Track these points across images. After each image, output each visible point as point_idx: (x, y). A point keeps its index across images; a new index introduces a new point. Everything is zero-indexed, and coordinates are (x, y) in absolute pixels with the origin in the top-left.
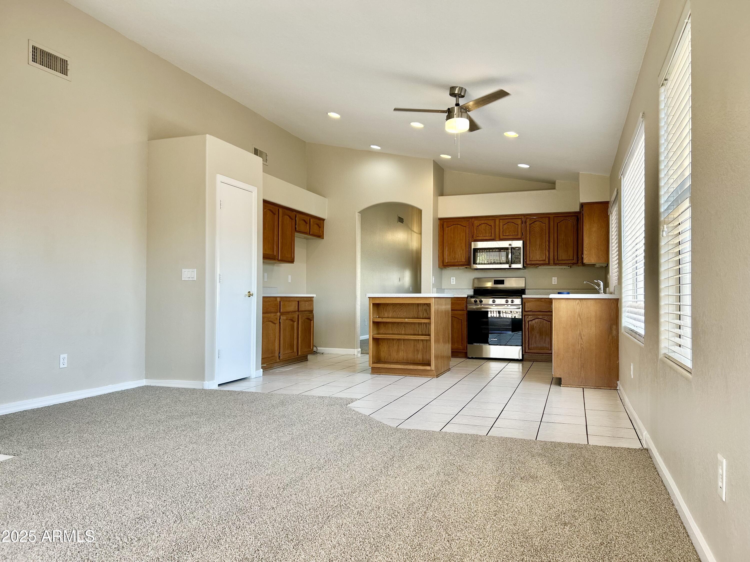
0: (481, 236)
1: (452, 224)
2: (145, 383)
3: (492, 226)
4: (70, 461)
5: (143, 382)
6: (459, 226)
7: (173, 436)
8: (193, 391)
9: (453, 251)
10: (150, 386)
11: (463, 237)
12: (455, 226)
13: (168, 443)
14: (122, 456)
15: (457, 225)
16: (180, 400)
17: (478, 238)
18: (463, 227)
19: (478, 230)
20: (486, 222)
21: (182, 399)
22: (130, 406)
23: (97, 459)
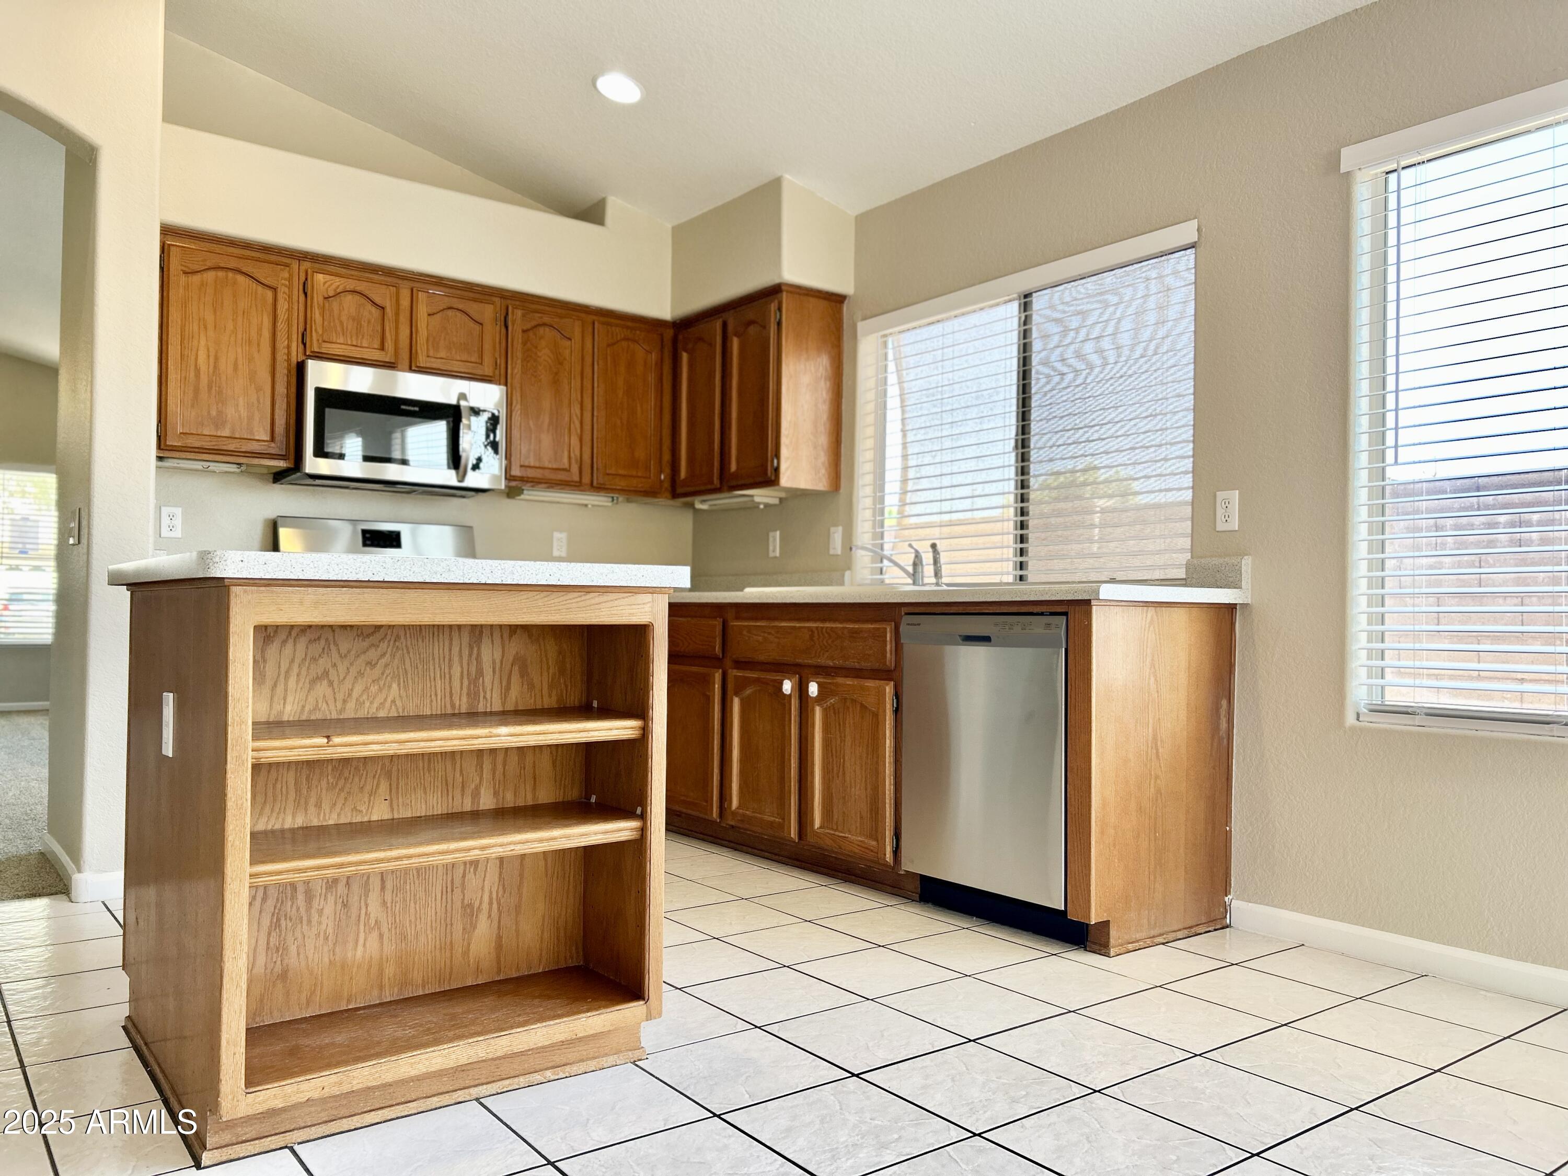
0: (341, 340)
1: (209, 264)
3: (388, 310)
6: (241, 279)
9: (210, 388)
11: (260, 330)
12: (221, 274)
15: (230, 274)
17: (326, 348)
18: (260, 288)
19: (327, 313)
20: (361, 286)
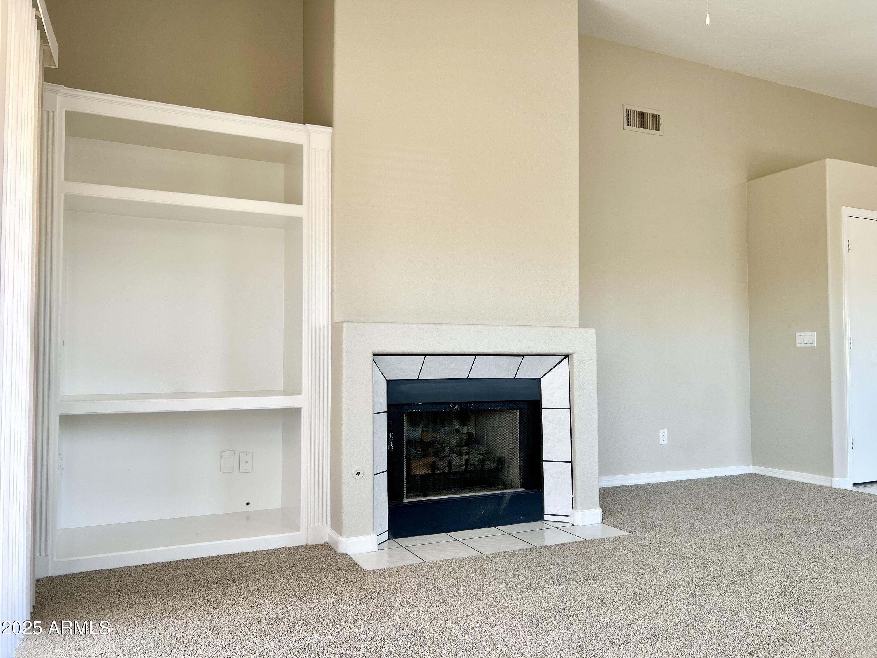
2: (752, 470)
4: (687, 550)
5: (750, 469)
7: (803, 544)
8: (818, 488)
10: (758, 475)
13: (800, 552)
14: (744, 557)
16: (803, 498)
21: (805, 496)
22: (739, 497)
23: (716, 554)
